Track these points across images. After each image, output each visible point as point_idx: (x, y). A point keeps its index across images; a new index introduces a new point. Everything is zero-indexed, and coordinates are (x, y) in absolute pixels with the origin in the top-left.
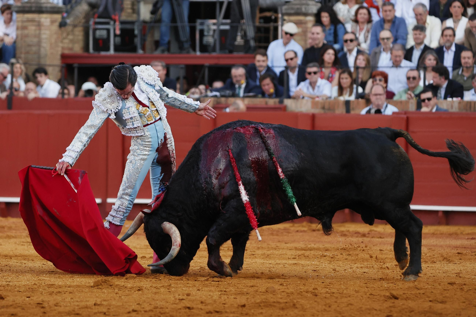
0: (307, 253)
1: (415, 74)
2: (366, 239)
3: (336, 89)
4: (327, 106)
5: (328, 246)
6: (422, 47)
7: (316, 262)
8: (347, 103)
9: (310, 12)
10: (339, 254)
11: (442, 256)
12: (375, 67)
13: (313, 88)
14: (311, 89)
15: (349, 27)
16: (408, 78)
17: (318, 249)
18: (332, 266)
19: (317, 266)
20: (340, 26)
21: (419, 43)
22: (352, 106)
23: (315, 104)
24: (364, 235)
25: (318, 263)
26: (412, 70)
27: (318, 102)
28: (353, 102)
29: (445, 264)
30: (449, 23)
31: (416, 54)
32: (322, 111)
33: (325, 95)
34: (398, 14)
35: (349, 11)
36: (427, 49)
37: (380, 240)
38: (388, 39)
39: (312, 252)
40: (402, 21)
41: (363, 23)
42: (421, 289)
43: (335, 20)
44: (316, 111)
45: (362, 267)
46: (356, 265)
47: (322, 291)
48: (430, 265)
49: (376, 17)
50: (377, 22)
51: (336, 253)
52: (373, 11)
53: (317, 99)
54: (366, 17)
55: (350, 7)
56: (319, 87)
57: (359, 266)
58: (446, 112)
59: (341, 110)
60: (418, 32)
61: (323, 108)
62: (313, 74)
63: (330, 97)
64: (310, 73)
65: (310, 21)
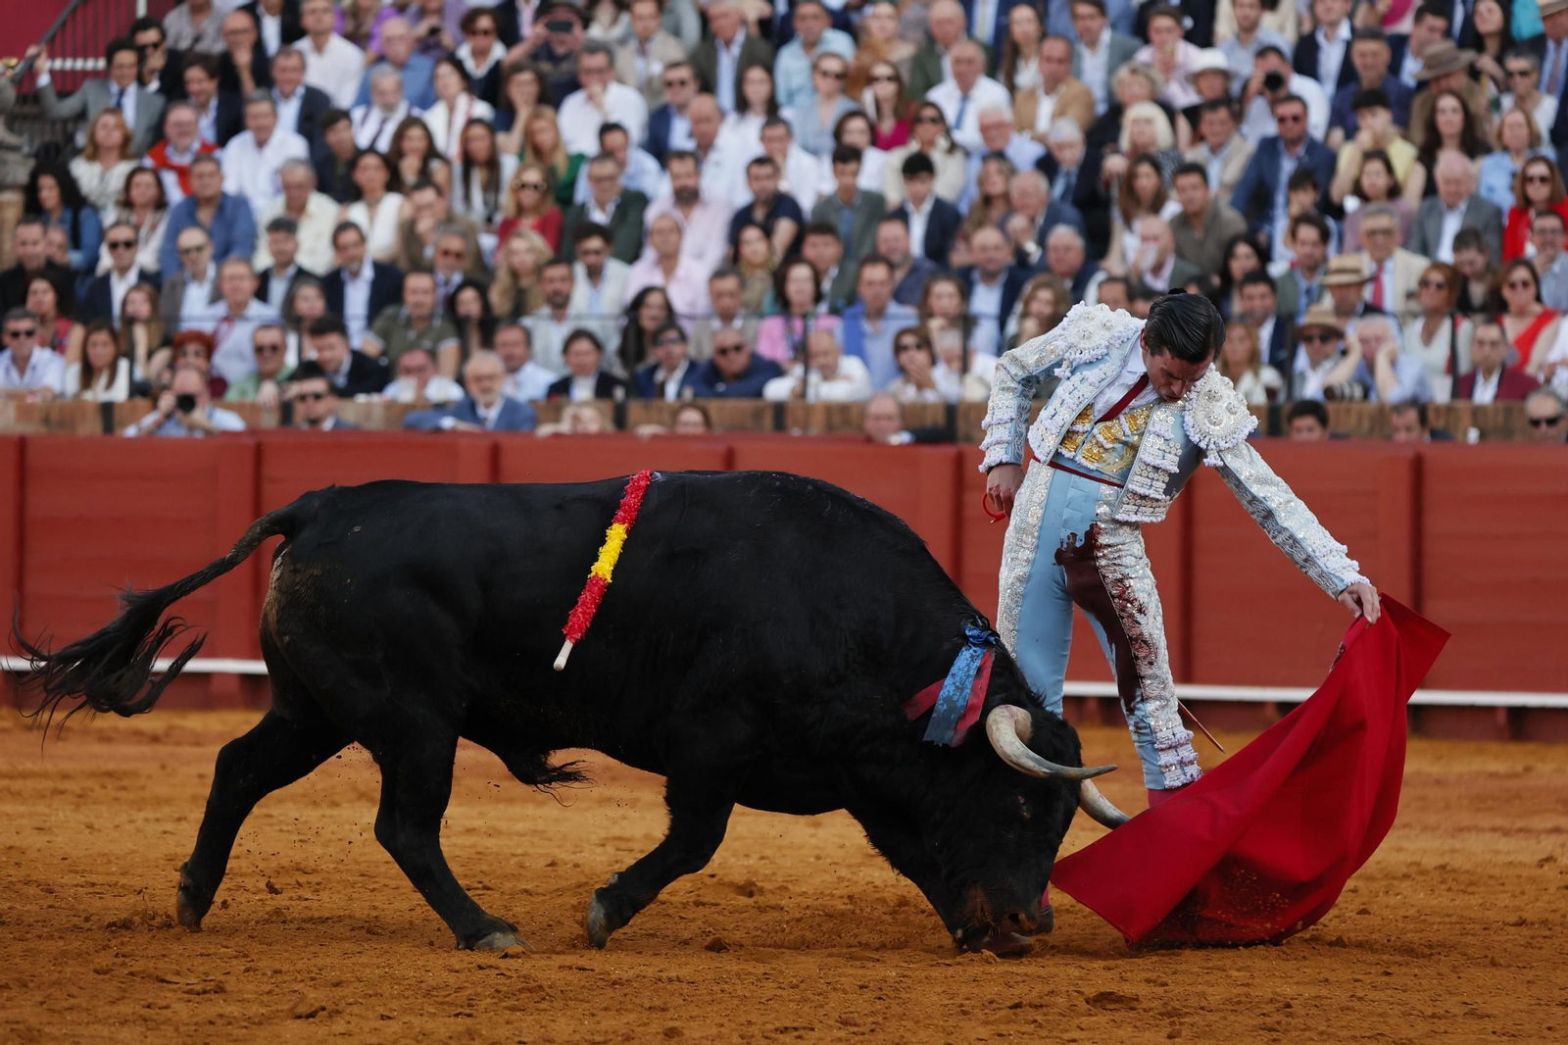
0: (17, 785)
1: (271, 337)
2: (161, 750)
3: (75, 370)
4: (54, 416)
5: (66, 766)
6: (291, 271)
7: (41, 808)
8: (107, 409)
9: (9, 179)
10: (97, 788)
11: (354, 789)
12: (174, 318)
13: (22, 371)
14: (14, 374)
15: (110, 216)
16: (259, 350)
17: (44, 775)
18: (81, 818)
19: (44, 818)
20: (85, 213)
21: (284, 260)
22: (117, 415)
23: (25, 411)
24: (155, 739)
25: (47, 811)
26: (266, 326)
27: (31, 408)
28: (121, 405)
29: (365, 810)
30: (357, 213)
31: (278, 289)
32: (42, 430)
33: (47, 389)
34: (230, 186)
35: (102, 178)
36: (302, 275)
37: (197, 750)
38: (199, 249)
39: (30, 783)
40: (241, 203)
41: (144, 206)
42: (314, 871)
43: (73, 196)
44: (30, 428)
45: (157, 820)
46: (142, 814)
47: (63, 881)
48: (328, 812)
49: (175, 194)
50: (180, 206)
51: (89, 783)
52: (170, 179)
53: (30, 400)
54: (152, 192)
55: (106, 169)
56: (34, 368)
57: (151, 815)
58: (355, 430)
59: (91, 427)
60: (281, 236)
61: (46, 421)
62: (22, 338)
63: (62, 395)
64: (16, 335)
65: (9, 203)
